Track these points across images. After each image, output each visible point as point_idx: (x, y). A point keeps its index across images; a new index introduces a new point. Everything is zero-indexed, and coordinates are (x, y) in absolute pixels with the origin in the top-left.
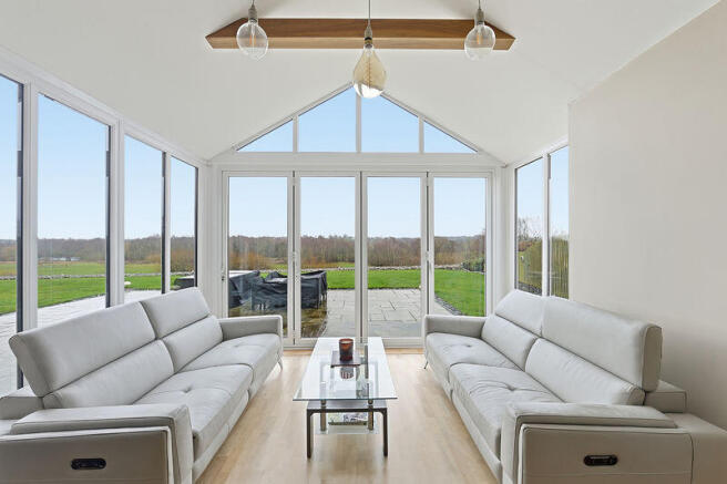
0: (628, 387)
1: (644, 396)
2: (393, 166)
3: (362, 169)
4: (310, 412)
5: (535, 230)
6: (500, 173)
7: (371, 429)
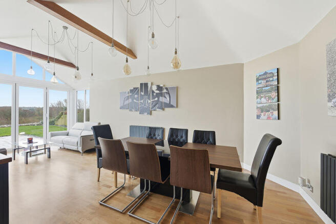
4: (27, 153)
7: (45, 153)
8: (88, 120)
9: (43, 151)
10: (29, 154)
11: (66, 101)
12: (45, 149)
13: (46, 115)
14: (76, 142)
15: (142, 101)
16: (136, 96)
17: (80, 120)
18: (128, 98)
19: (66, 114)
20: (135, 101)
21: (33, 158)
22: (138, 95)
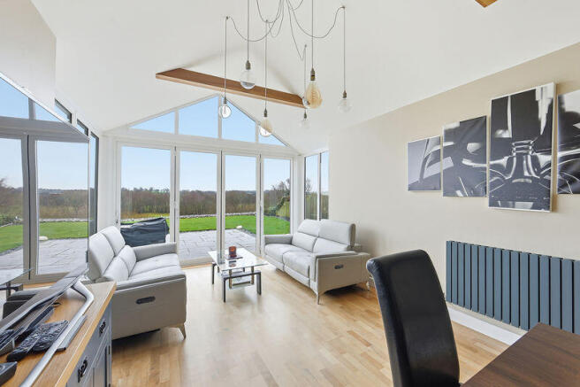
0: (346, 246)
1: (351, 248)
2: (242, 149)
3: (221, 150)
4: (225, 279)
5: (314, 189)
6: (297, 158)
7: (253, 283)
8: (325, 216)
9: (249, 278)
10: (227, 281)
11: (289, 181)
12: (253, 274)
13: (260, 203)
14: (307, 268)
15: (503, 161)
16: (472, 147)
17: (310, 214)
18: (436, 157)
19: (289, 200)
20: (466, 162)
21: (235, 290)
22: (483, 140)
